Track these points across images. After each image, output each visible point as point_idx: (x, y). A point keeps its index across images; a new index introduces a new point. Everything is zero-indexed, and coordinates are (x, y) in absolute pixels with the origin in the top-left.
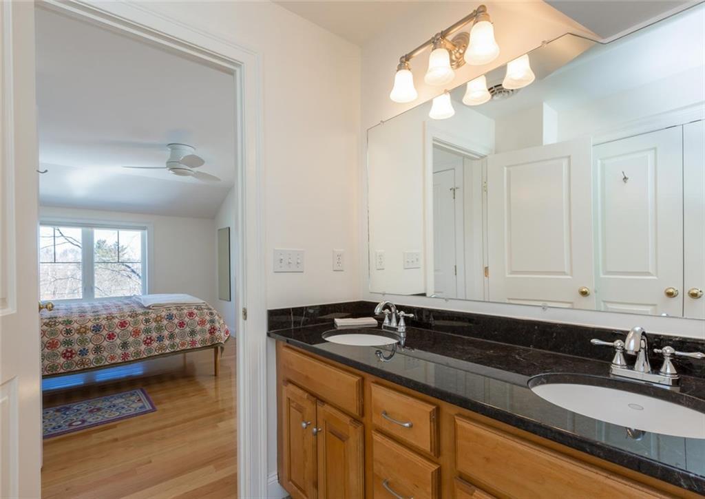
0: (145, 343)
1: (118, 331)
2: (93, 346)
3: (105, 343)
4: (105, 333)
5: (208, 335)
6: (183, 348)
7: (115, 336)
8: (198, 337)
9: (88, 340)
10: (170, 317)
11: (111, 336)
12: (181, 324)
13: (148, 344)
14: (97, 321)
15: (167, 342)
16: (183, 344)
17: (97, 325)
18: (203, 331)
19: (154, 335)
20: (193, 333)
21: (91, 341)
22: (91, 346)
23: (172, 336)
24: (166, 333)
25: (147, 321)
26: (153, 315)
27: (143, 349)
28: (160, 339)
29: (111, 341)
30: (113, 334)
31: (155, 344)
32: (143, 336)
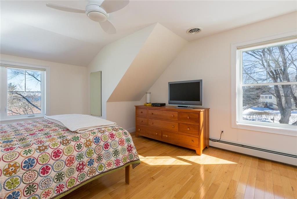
0: (78, 169)
1: (52, 162)
2: (25, 185)
3: (39, 179)
4: (38, 167)
5: (127, 153)
6: (110, 168)
7: (49, 169)
8: (120, 156)
9: (19, 180)
10: (97, 140)
11: (45, 170)
12: (106, 146)
13: (80, 170)
14: (29, 155)
15: (96, 165)
16: (109, 165)
17: (29, 160)
18: (123, 150)
19: (86, 160)
20: (116, 153)
21: (22, 180)
22: (22, 186)
23: (99, 158)
24: (95, 156)
25: (79, 147)
26: (83, 141)
27: (76, 177)
28: (91, 163)
29: (46, 175)
30: (47, 167)
31: (86, 169)
32: (76, 163)
